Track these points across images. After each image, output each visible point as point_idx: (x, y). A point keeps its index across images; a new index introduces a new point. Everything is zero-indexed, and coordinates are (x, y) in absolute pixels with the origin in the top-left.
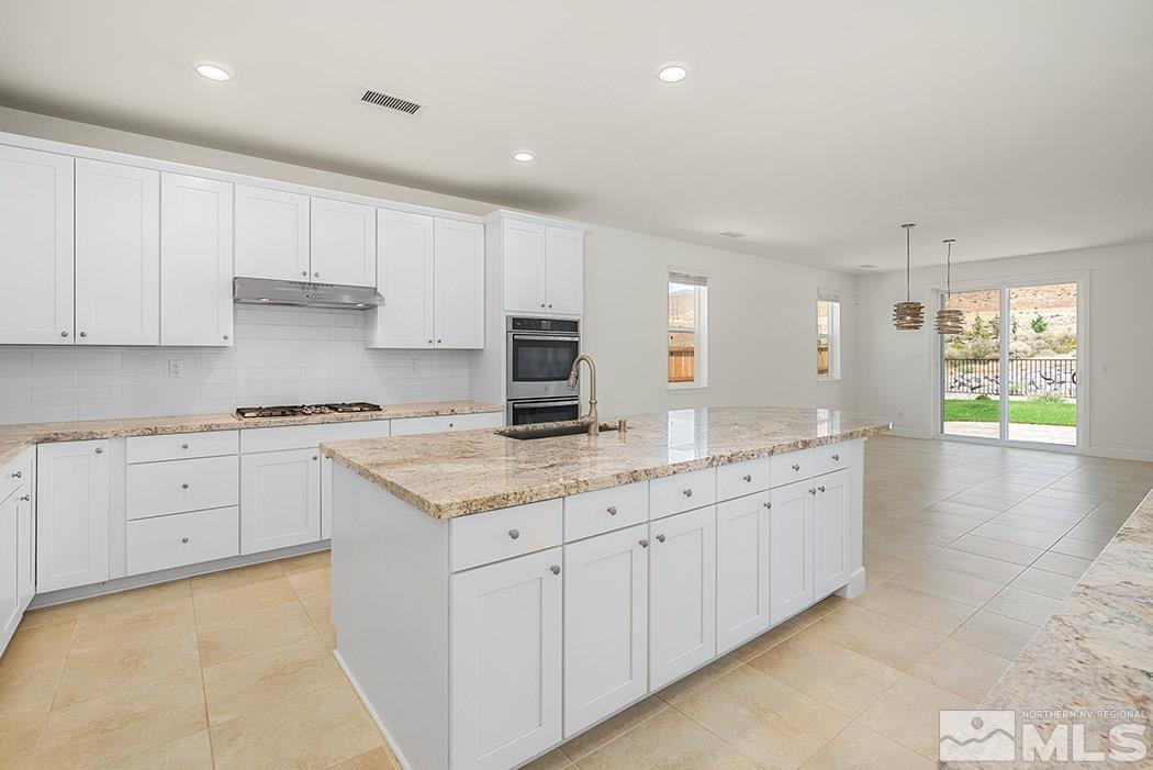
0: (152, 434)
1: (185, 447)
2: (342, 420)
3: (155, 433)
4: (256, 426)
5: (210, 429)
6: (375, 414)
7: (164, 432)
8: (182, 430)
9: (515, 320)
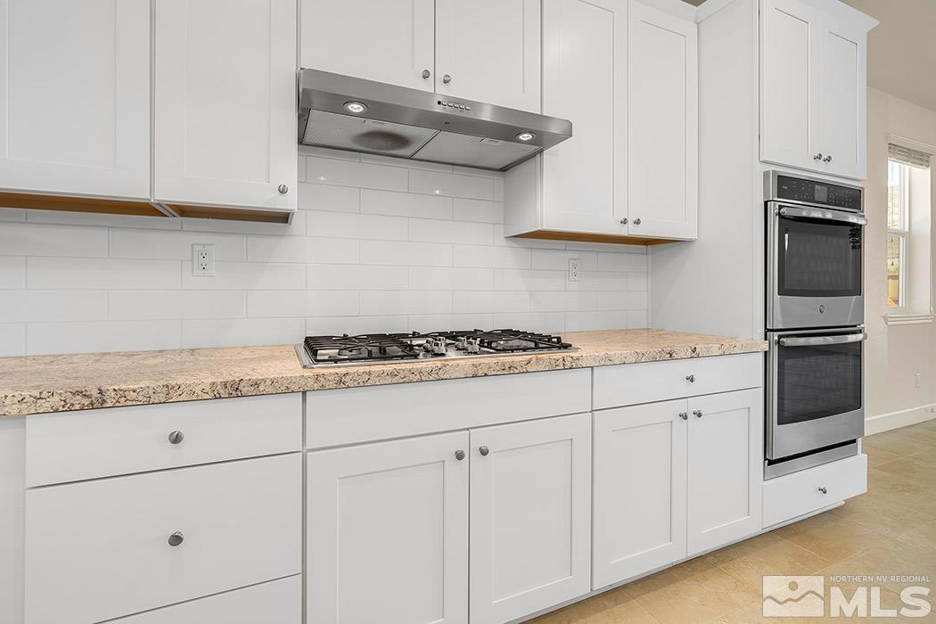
0: (92, 407)
1: (176, 439)
2: (510, 370)
3: (98, 403)
4: (341, 383)
5: (235, 391)
6: (558, 355)
7: (123, 400)
8: (168, 396)
9: (782, 180)
